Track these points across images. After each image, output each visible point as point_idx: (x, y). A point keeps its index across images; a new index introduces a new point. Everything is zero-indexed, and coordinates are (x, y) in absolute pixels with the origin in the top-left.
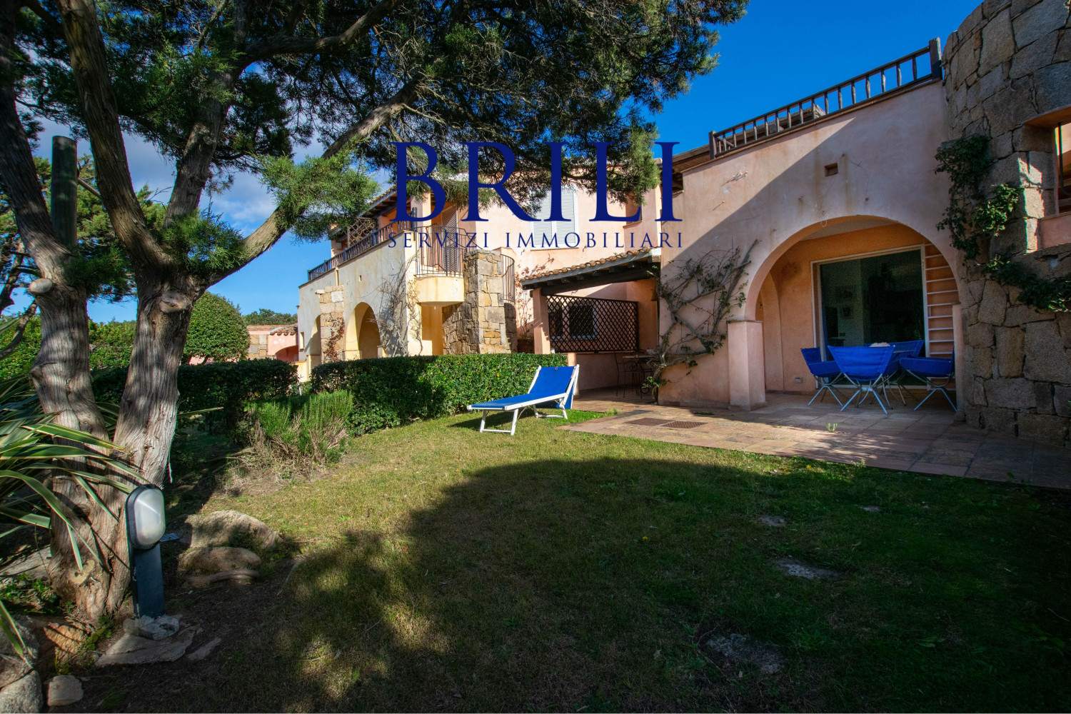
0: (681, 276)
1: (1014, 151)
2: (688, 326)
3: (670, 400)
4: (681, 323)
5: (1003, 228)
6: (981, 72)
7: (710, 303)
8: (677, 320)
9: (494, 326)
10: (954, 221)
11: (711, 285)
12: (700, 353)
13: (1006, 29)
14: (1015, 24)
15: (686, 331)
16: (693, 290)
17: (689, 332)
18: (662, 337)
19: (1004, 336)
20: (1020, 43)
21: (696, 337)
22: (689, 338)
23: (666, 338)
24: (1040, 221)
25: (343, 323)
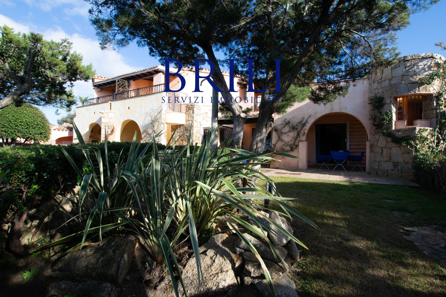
0: (282, 124)
1: (390, 103)
2: (284, 141)
3: (275, 167)
4: (281, 140)
5: (387, 122)
6: (382, 80)
7: (293, 134)
8: (280, 139)
9: (198, 135)
10: (373, 118)
11: (294, 128)
12: (288, 151)
13: (390, 71)
14: (392, 71)
15: (284, 143)
16: (287, 129)
17: (285, 143)
18: (273, 145)
19: (385, 151)
20: (393, 76)
21: (287, 145)
22: (284, 145)
23: (275, 145)
24: (395, 121)
25: (114, 128)
